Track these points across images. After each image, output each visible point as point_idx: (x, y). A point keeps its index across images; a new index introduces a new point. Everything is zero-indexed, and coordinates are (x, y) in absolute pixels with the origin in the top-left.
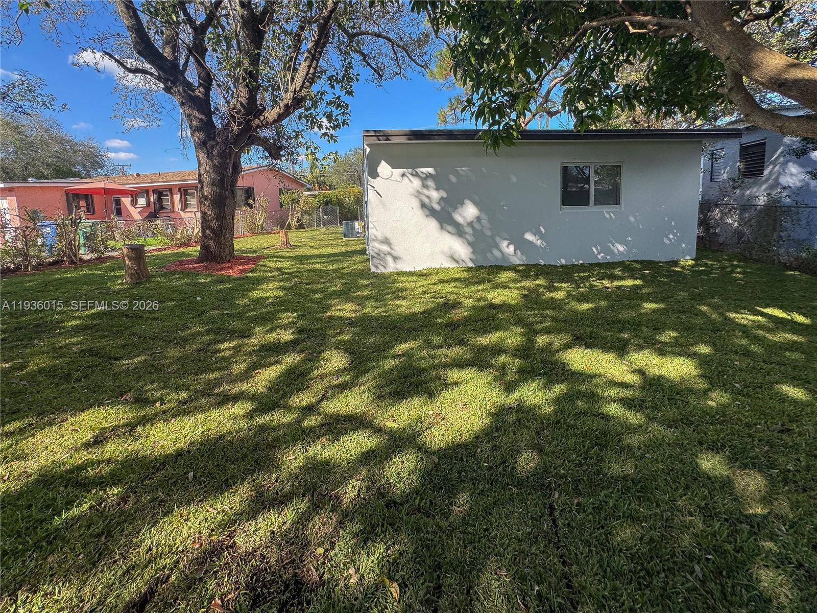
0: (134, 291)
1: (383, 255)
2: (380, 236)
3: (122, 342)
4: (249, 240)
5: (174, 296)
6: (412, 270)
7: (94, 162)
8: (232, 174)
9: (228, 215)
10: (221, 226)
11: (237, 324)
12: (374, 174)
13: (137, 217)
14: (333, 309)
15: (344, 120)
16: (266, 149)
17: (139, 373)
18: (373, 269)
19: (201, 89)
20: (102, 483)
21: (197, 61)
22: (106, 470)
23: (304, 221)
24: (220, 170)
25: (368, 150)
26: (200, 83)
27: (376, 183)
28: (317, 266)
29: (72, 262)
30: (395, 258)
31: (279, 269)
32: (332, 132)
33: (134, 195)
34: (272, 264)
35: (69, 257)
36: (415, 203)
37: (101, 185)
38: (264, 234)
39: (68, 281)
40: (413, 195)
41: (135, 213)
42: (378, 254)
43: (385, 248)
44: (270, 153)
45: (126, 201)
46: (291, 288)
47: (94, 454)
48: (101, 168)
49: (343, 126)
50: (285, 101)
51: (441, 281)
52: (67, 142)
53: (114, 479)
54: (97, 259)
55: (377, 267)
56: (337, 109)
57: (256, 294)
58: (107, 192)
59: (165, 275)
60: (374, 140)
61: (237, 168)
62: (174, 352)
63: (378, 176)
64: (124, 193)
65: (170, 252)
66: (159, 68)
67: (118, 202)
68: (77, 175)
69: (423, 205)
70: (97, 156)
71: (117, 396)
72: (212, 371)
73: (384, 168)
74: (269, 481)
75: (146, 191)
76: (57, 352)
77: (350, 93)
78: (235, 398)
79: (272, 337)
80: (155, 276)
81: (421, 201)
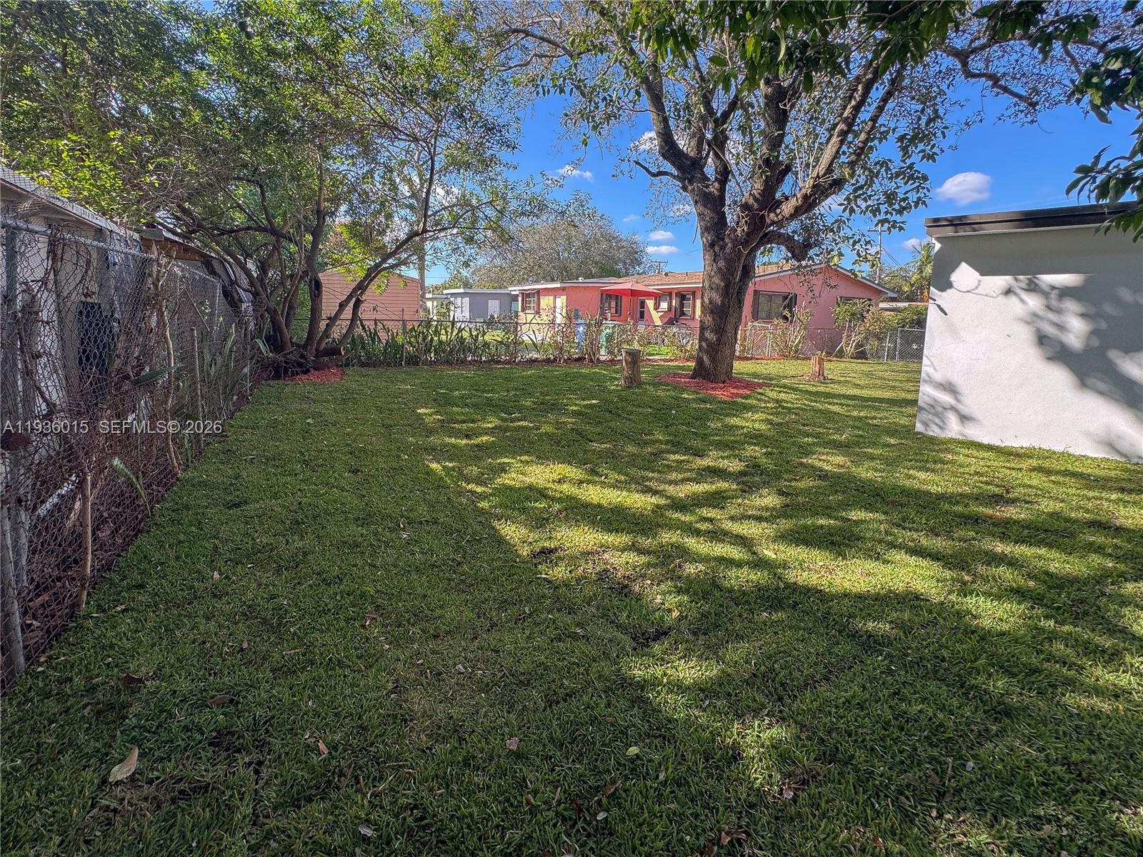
0: (623, 394)
1: (940, 409)
2: (938, 376)
3: (599, 430)
4: (772, 363)
5: (652, 405)
6: (998, 443)
7: (634, 257)
8: (741, 280)
9: (729, 328)
10: (719, 340)
11: (697, 443)
12: (945, 285)
13: (658, 322)
14: (815, 456)
15: (919, 199)
16: (788, 249)
17: (601, 455)
18: (919, 427)
19: (716, 185)
20: (553, 499)
21: (716, 154)
22: (558, 495)
23: (868, 347)
24: (726, 274)
25: (938, 246)
26: (716, 178)
27: (943, 298)
28: (835, 408)
29: (591, 361)
30: (964, 418)
31: (777, 401)
32: (898, 218)
33: (658, 297)
34: (773, 395)
35: (589, 355)
36: (1025, 335)
37: (628, 286)
38: (798, 358)
39: (580, 375)
40: (1021, 320)
41: (656, 317)
42: (932, 406)
43: (946, 398)
44: (792, 253)
45: (650, 303)
46: (779, 424)
47: (556, 487)
48: (639, 265)
49: (916, 206)
50: (804, 191)
51: (1039, 469)
52: (614, 238)
53: (560, 500)
54: (610, 361)
55: (926, 424)
56: (906, 183)
57: (734, 421)
58: (634, 293)
59: (654, 385)
60: (949, 231)
61: (747, 272)
62: (631, 449)
63: (950, 285)
64: (649, 294)
65: (676, 364)
66: (679, 168)
67: (643, 304)
68: (617, 274)
69: (1042, 339)
70: (636, 253)
71: (582, 463)
72: (653, 472)
73: (964, 275)
74: (646, 542)
75: (669, 294)
76: (558, 425)
77: (931, 157)
78: (655, 493)
79: (723, 464)
80: (646, 384)
81: (1038, 330)
